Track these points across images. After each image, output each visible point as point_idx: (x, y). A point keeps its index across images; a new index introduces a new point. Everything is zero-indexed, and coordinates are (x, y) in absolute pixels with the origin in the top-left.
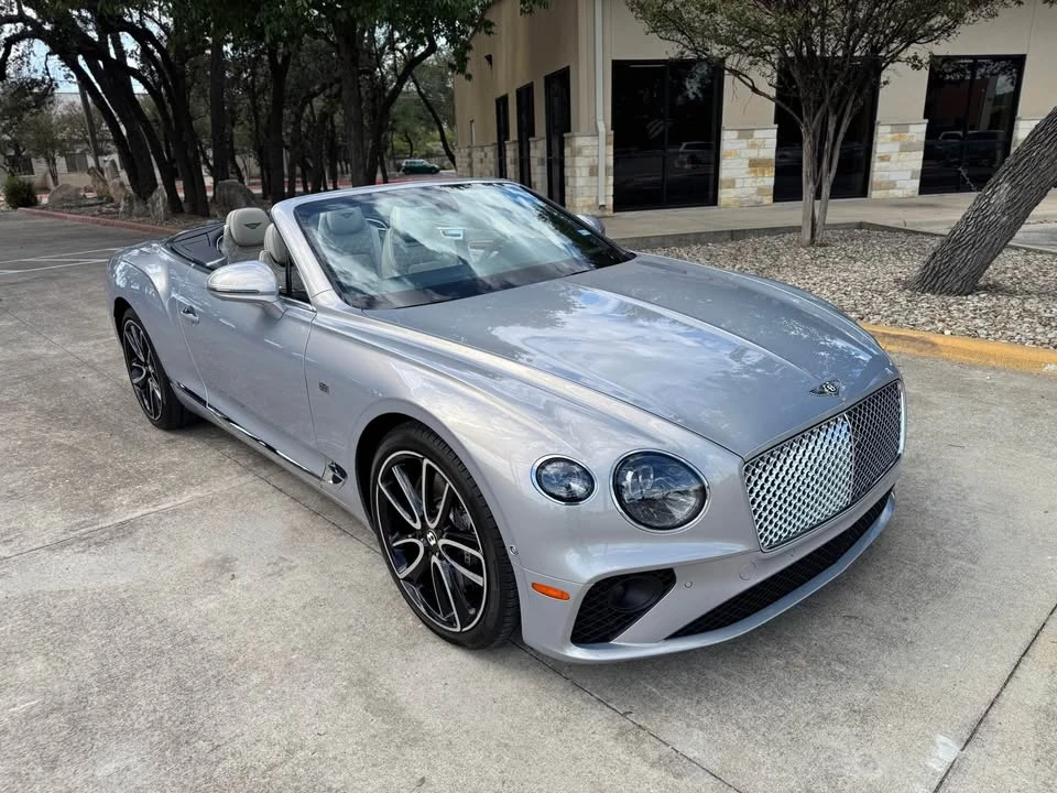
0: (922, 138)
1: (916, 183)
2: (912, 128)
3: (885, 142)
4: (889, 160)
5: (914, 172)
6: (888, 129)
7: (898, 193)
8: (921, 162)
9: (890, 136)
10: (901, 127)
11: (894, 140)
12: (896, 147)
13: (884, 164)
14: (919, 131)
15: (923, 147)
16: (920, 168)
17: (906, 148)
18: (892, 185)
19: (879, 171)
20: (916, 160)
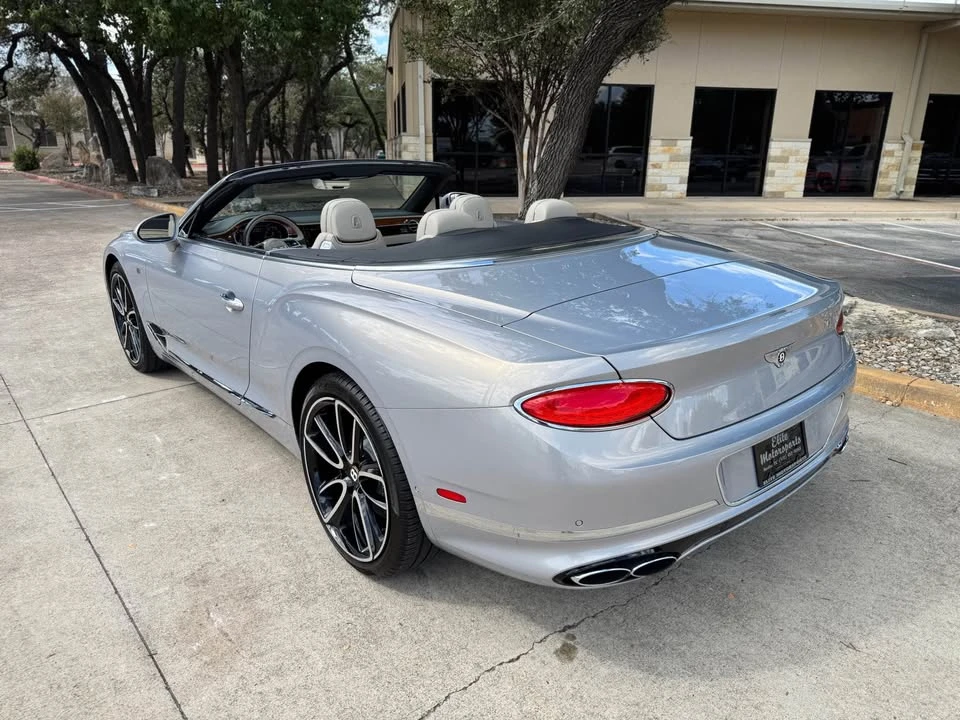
0: (688, 150)
1: (684, 187)
2: (679, 143)
3: (656, 152)
4: (660, 167)
5: (682, 178)
6: (660, 142)
7: (669, 194)
8: (687, 171)
9: (662, 148)
10: (670, 142)
11: (664, 152)
12: (666, 157)
13: (656, 170)
14: (685, 146)
15: (689, 158)
16: (687, 175)
17: (675, 159)
18: (663, 188)
19: (652, 176)
20: (684, 169)
